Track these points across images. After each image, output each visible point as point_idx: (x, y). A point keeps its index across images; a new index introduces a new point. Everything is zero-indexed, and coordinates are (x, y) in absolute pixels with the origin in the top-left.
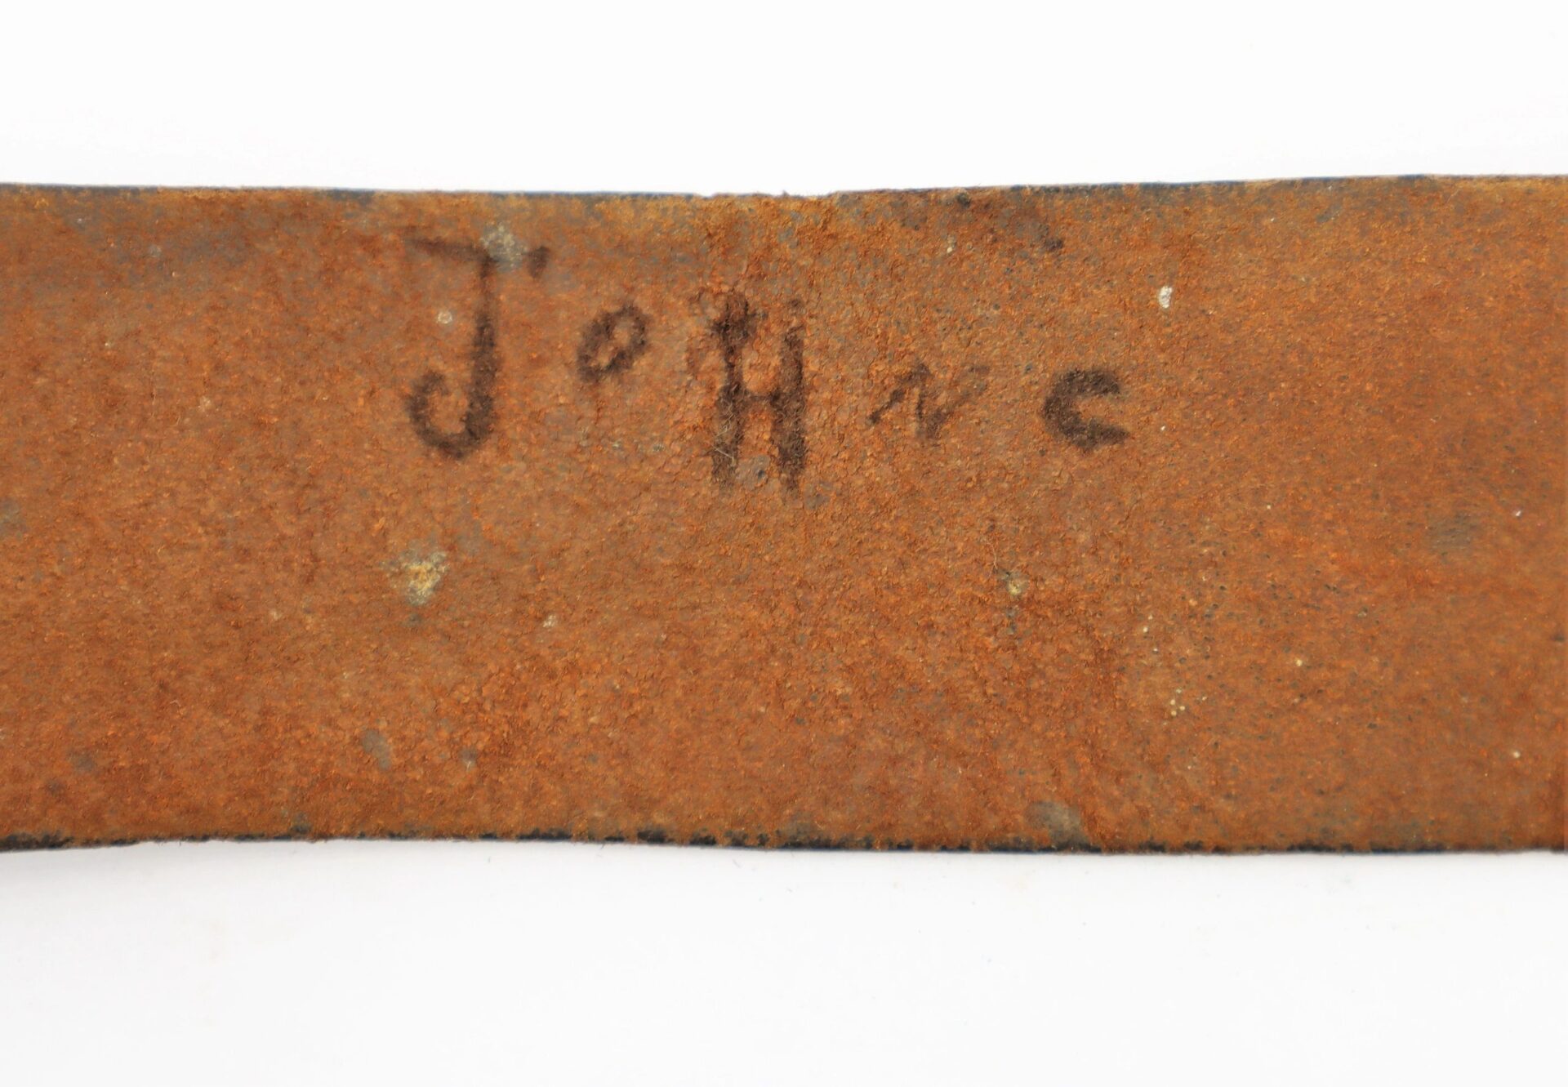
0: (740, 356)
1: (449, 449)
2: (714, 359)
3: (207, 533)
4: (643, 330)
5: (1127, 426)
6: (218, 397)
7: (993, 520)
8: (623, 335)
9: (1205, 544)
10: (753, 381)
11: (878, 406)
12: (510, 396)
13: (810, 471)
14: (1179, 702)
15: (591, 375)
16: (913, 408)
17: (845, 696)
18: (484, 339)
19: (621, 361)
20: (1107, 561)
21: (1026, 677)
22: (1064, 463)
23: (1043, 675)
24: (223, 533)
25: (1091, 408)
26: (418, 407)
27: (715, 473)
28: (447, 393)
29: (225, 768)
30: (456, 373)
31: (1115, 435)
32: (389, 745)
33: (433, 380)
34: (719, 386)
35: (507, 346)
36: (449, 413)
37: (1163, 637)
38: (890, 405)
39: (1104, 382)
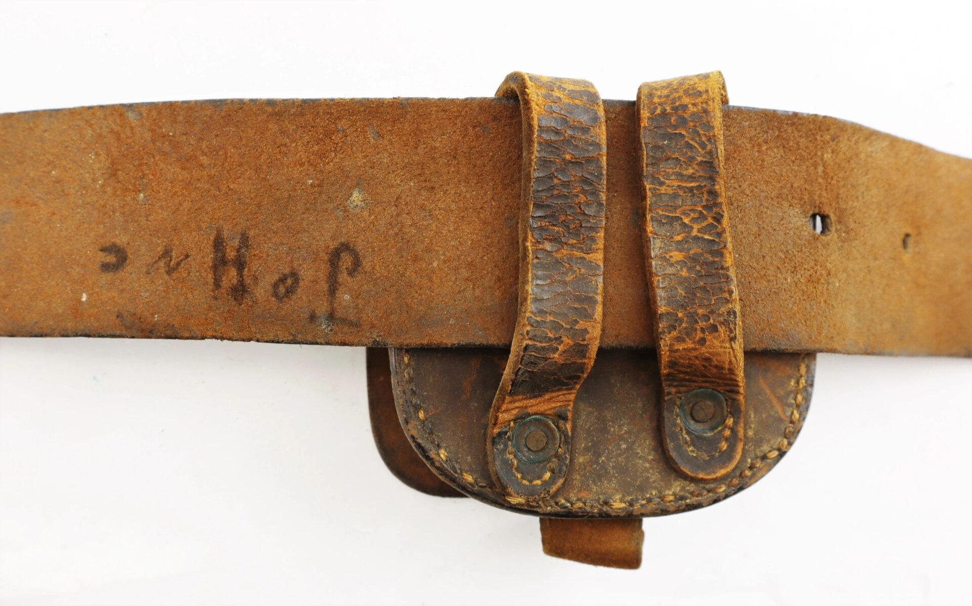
0: (239, 281)
1: (346, 247)
2: (248, 281)
3: (436, 216)
4: (275, 292)
5: (100, 252)
6: (430, 266)
7: (147, 220)
8: (282, 290)
9: (79, 213)
10: (233, 272)
11: (186, 260)
12: (325, 268)
13: (212, 238)
14: (91, 157)
15: (294, 275)
16: (173, 259)
17: (203, 156)
18: (333, 290)
19: (283, 280)
20: (110, 206)
21: (140, 165)
22: (121, 240)
23: (134, 166)
24: (430, 215)
25: (111, 259)
26: (357, 263)
27: (248, 237)
28: (346, 269)
29: (432, 125)
30: (343, 277)
31: (103, 250)
32: (370, 135)
33: (351, 273)
34: (246, 269)
35: (324, 286)
36: (346, 260)
37: (94, 180)
38: (182, 261)
39: (106, 267)
